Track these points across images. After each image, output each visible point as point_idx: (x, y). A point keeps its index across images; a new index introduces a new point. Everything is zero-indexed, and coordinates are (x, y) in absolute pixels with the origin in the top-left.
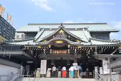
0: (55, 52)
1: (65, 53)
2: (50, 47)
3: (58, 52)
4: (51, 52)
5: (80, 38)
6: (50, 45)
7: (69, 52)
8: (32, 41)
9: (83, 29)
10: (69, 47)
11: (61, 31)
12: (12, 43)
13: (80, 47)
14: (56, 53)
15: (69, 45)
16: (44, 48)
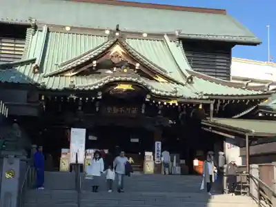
0: (109, 109)
1: (134, 111)
2: (100, 97)
3: (115, 110)
4: (97, 109)
5: (165, 72)
7: (143, 112)
9: (165, 36)
10: (147, 100)
14: (112, 111)
16: (90, 99)
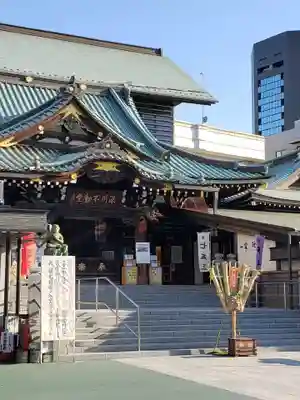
0: (79, 196)
2: (74, 181)
3: (87, 199)
4: (63, 198)
6: (73, 176)
13: (168, 187)
15: (137, 181)
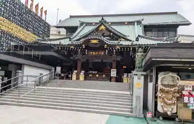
0: (91, 53)
1: (102, 54)
2: (84, 47)
4: (86, 53)
6: (84, 45)
7: (107, 54)
8: (68, 39)
9: (136, 23)
11: (102, 27)
12: (45, 42)
13: (118, 47)
14: (93, 54)
15: (106, 46)
16: (77, 48)
